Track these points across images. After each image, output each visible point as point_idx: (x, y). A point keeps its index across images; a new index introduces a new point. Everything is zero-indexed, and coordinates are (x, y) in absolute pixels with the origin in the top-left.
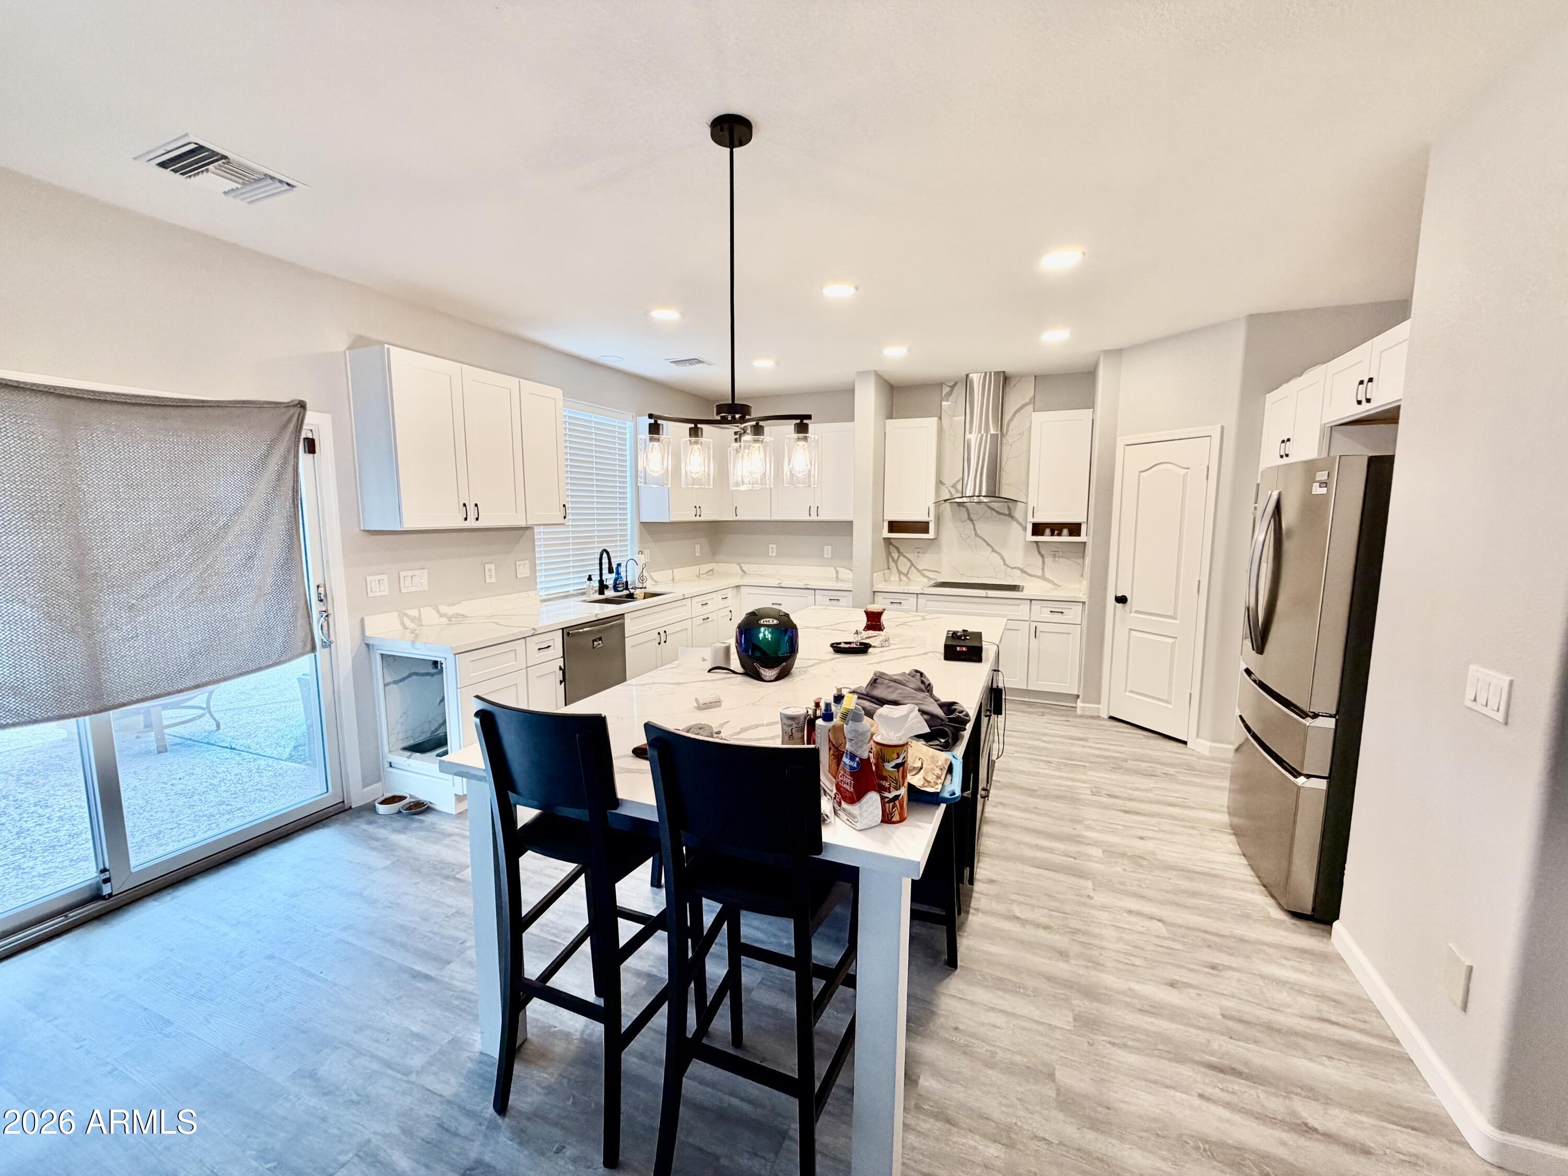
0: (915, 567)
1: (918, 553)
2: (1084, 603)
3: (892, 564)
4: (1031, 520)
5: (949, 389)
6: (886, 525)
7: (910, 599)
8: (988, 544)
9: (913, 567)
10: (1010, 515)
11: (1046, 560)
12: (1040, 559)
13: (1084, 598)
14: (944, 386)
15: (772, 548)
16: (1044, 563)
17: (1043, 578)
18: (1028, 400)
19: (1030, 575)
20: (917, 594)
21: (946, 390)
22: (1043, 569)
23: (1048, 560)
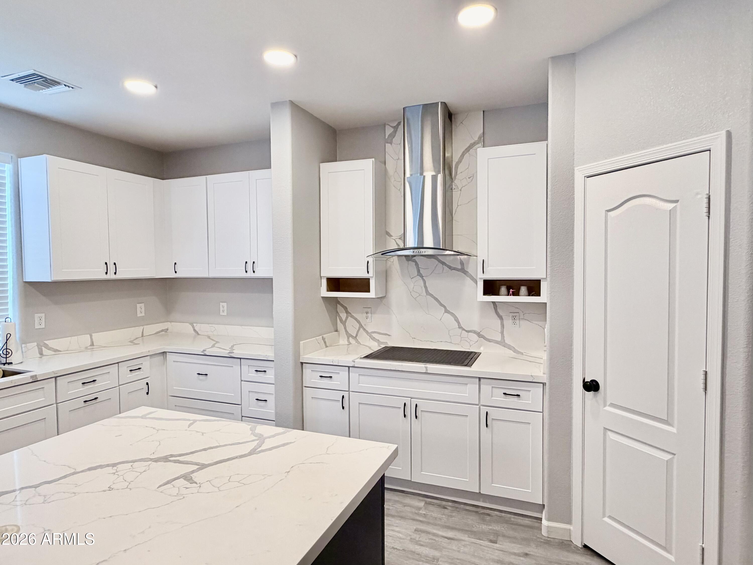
0: (364, 329)
1: (367, 313)
2: (544, 384)
3: (340, 326)
4: (481, 277)
5: (392, 130)
6: (324, 283)
7: (341, 373)
8: (442, 305)
9: (361, 329)
10: (463, 270)
11: (505, 322)
12: (499, 322)
13: (545, 379)
14: (387, 126)
15: (223, 307)
16: (503, 326)
17: (502, 343)
18: (476, 139)
19: (489, 340)
20: (349, 367)
21: (389, 131)
22: (502, 333)
23: (508, 322)
